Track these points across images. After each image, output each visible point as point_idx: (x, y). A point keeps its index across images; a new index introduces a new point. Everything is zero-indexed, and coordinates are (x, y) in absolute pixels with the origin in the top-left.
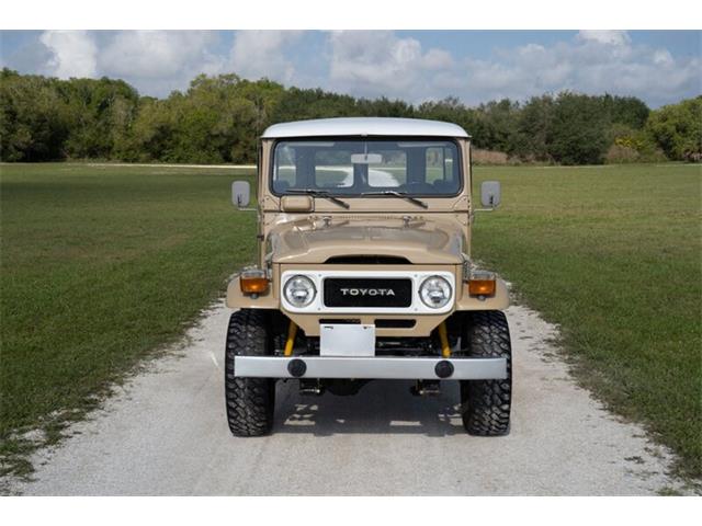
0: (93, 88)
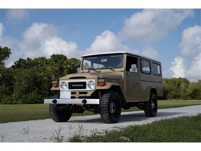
0: (176, 80)
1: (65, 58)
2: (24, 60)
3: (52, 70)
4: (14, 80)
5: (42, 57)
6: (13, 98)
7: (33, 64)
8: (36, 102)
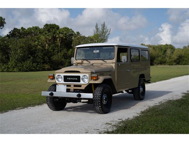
0: (163, 47)
1: (58, 27)
2: (18, 29)
3: (46, 39)
4: (10, 48)
5: (35, 27)
6: (9, 66)
7: (27, 33)
8: (32, 70)
